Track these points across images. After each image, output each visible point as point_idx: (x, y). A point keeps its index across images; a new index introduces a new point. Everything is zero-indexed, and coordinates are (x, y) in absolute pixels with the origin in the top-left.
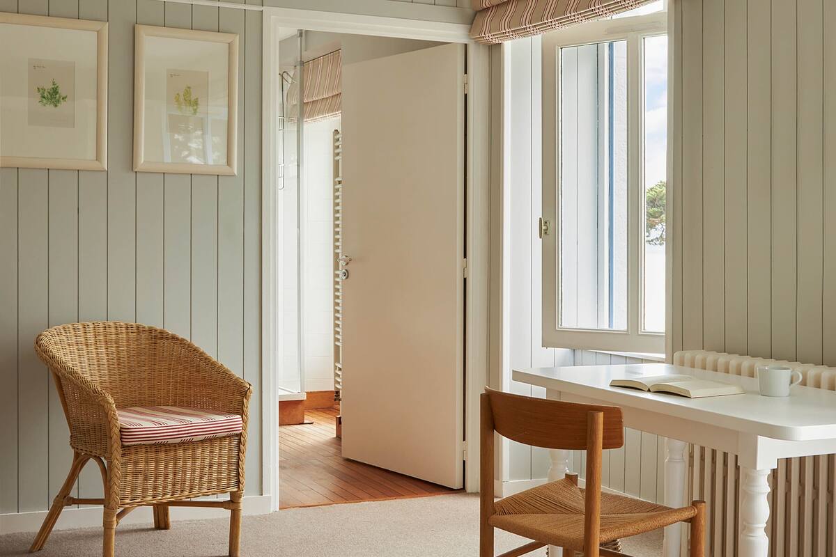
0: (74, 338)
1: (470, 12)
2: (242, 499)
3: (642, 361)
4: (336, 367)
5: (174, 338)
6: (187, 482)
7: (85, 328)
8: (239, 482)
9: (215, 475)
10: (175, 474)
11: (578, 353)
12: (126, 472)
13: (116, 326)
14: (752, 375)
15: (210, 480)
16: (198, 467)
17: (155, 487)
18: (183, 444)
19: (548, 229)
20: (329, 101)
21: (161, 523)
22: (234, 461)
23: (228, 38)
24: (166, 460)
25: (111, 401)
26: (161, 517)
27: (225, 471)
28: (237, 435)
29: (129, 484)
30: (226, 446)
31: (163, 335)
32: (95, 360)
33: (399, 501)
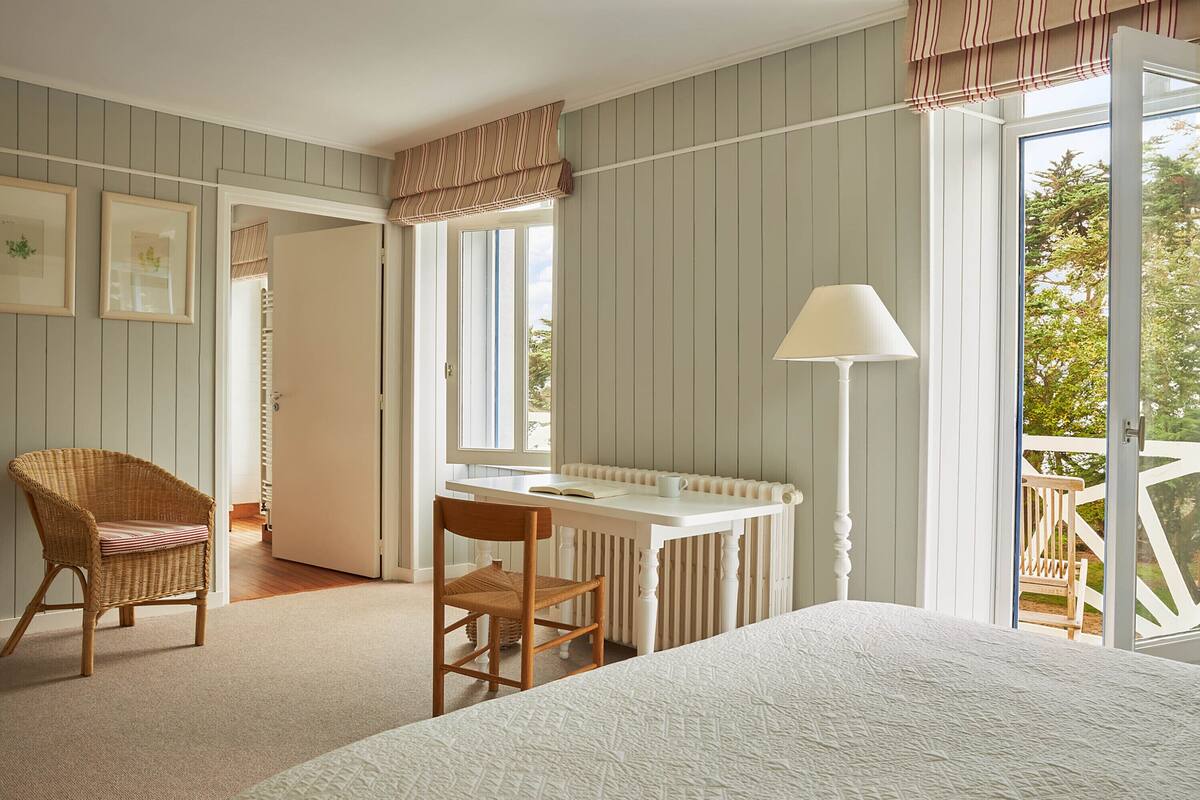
0: (44, 464)
1: (387, 199)
2: (207, 596)
3: (525, 473)
4: (263, 483)
5: (139, 462)
6: (160, 584)
7: (54, 455)
8: (205, 581)
9: (184, 577)
10: (149, 578)
11: (472, 468)
12: (106, 578)
13: (84, 452)
14: (653, 484)
15: (180, 581)
16: (169, 571)
17: (132, 590)
18: (156, 552)
19: (452, 371)
20: (254, 265)
21: (127, 620)
22: (201, 564)
23: (188, 208)
24: (142, 566)
25: (92, 517)
26: (127, 616)
27: (193, 573)
28: (203, 542)
29: (108, 589)
30: (194, 552)
31: (129, 459)
32: (65, 482)
33: (330, 590)
